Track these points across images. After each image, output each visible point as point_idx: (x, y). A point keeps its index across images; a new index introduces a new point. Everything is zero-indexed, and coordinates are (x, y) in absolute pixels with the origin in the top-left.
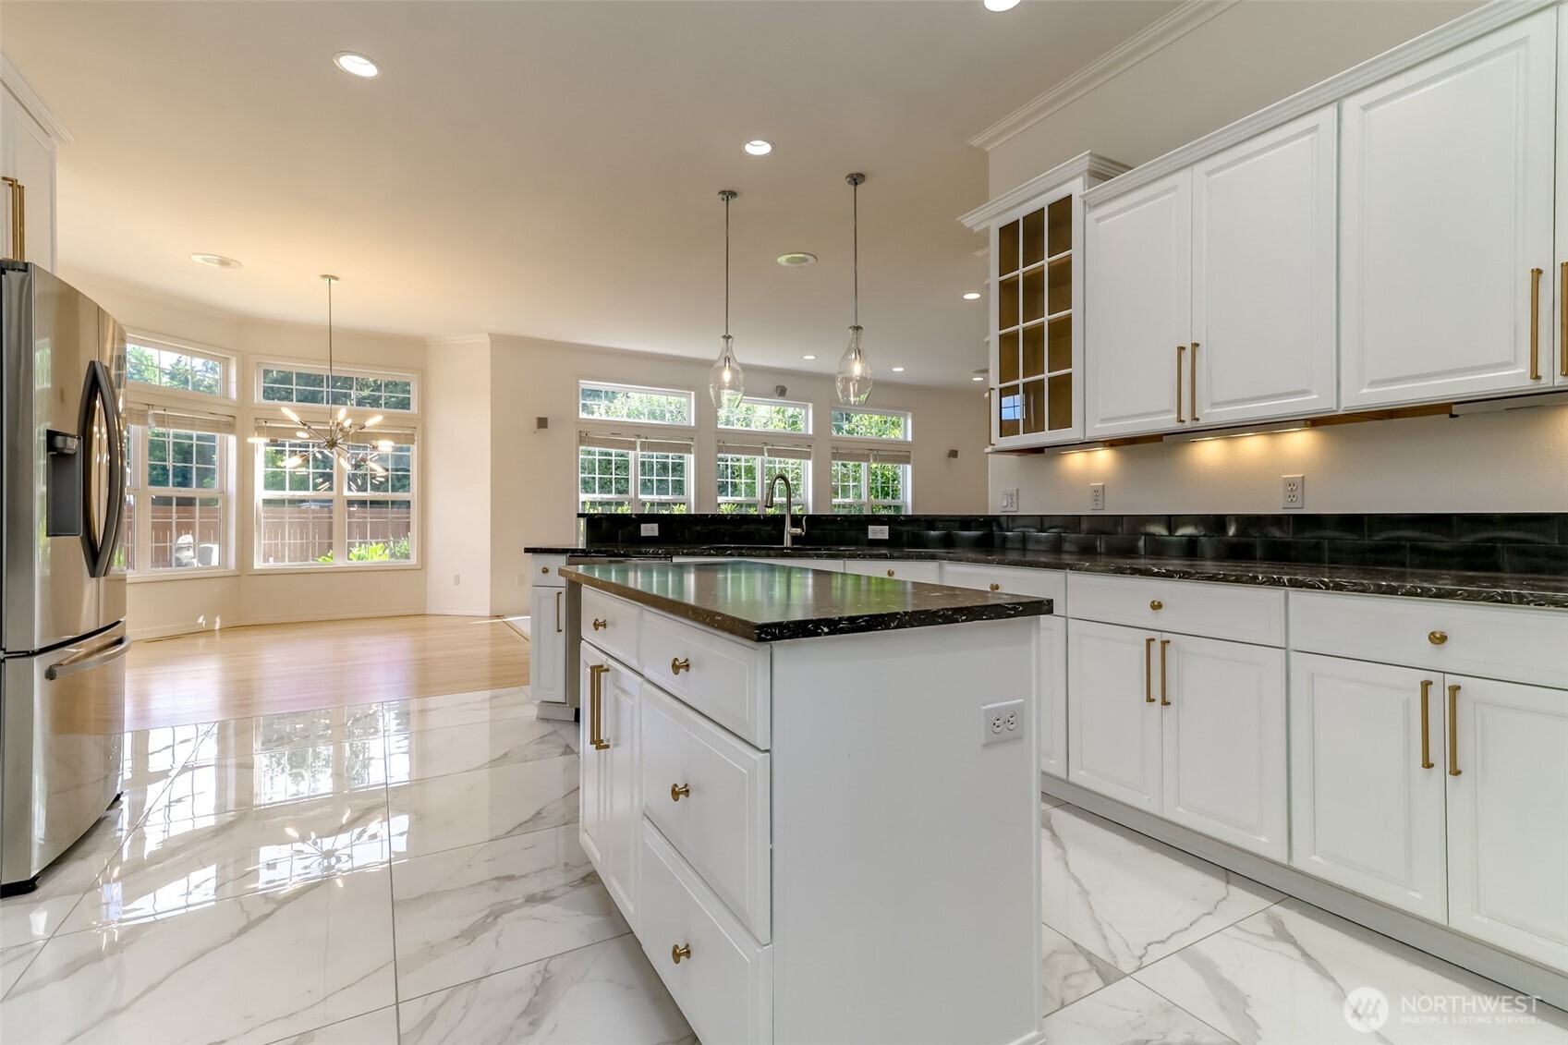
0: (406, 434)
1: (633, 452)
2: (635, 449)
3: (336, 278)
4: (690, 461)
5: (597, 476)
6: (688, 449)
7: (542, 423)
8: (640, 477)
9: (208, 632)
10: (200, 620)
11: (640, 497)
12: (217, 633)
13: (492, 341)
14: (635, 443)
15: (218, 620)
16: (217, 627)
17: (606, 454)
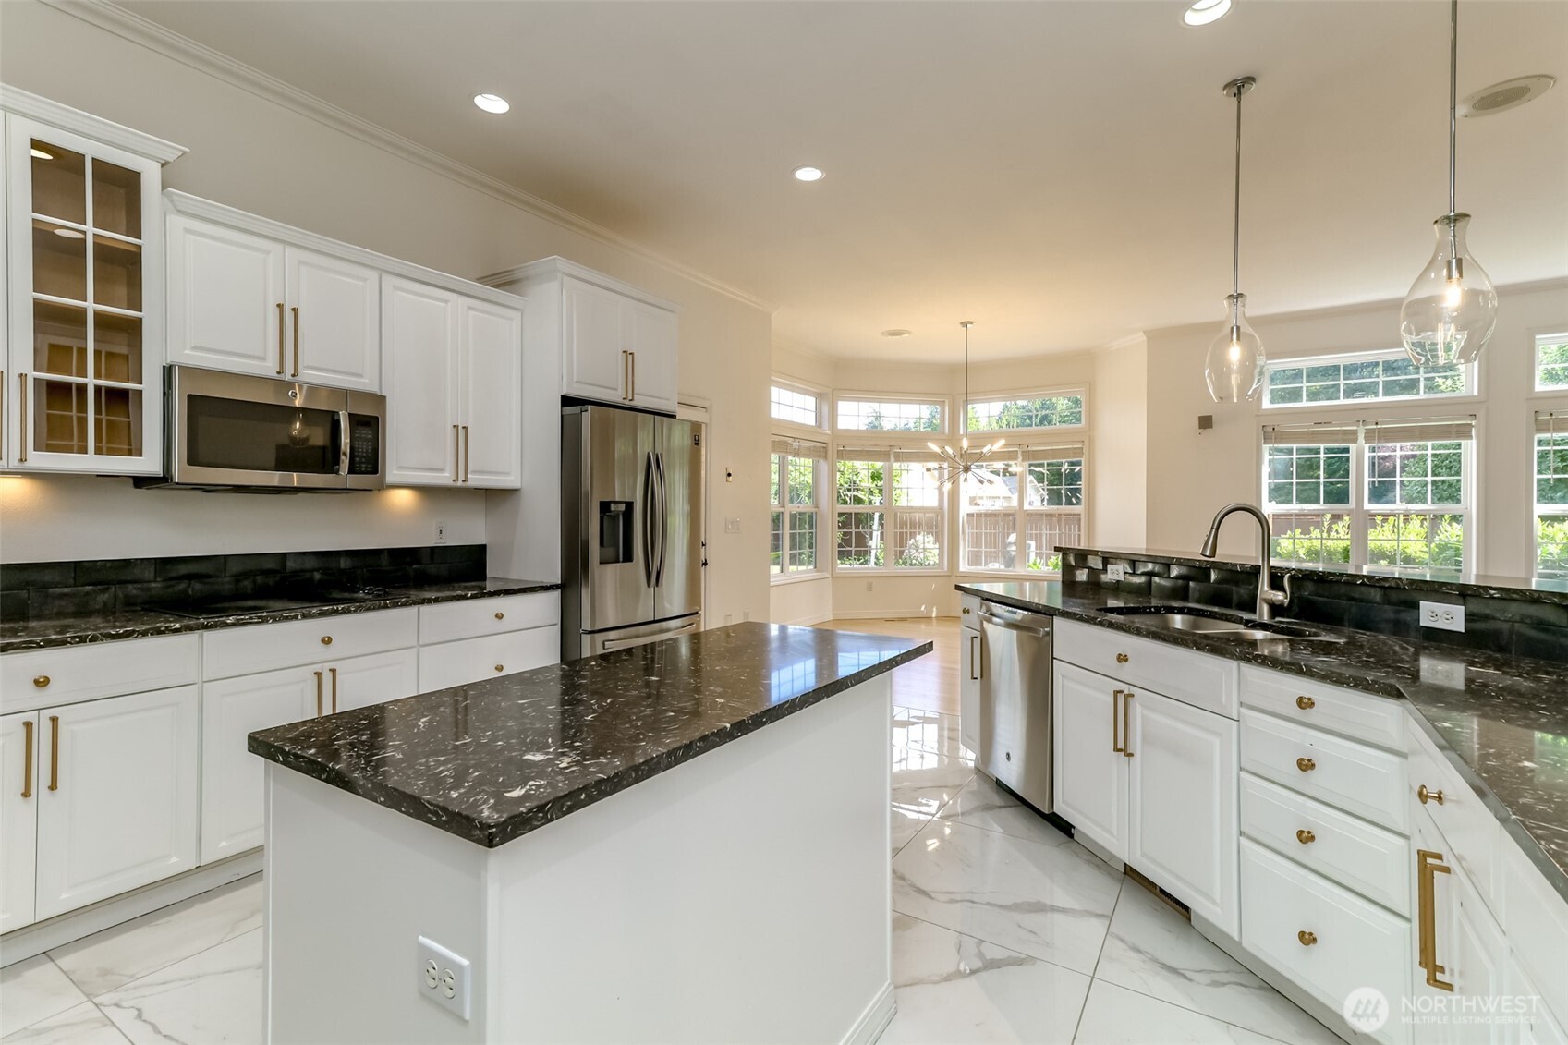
0: (1074, 449)
1: (1355, 445)
2: (1355, 441)
3: (971, 323)
4: (1470, 450)
5: (1295, 481)
6: (1464, 432)
7: (1206, 422)
8: (1367, 479)
9: (928, 618)
10: (923, 608)
11: (1367, 506)
12: (934, 621)
13: (1148, 339)
14: (1355, 433)
15: (934, 609)
16: (934, 615)
17: (1310, 451)
